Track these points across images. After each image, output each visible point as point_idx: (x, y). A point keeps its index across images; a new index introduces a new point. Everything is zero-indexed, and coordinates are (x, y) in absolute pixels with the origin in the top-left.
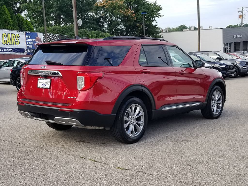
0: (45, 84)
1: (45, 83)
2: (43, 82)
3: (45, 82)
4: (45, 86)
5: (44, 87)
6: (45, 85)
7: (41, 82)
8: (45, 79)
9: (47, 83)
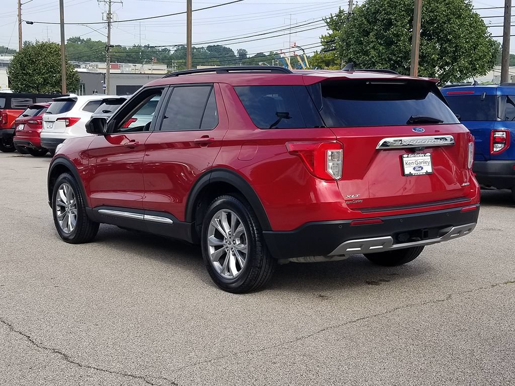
0: (422, 165)
1: (421, 163)
2: (414, 161)
3: (419, 161)
4: (420, 169)
5: (420, 172)
6: (422, 168)
7: (411, 162)
8: (418, 155)
9: (425, 162)
